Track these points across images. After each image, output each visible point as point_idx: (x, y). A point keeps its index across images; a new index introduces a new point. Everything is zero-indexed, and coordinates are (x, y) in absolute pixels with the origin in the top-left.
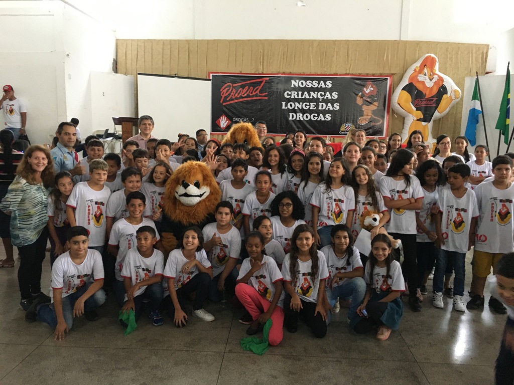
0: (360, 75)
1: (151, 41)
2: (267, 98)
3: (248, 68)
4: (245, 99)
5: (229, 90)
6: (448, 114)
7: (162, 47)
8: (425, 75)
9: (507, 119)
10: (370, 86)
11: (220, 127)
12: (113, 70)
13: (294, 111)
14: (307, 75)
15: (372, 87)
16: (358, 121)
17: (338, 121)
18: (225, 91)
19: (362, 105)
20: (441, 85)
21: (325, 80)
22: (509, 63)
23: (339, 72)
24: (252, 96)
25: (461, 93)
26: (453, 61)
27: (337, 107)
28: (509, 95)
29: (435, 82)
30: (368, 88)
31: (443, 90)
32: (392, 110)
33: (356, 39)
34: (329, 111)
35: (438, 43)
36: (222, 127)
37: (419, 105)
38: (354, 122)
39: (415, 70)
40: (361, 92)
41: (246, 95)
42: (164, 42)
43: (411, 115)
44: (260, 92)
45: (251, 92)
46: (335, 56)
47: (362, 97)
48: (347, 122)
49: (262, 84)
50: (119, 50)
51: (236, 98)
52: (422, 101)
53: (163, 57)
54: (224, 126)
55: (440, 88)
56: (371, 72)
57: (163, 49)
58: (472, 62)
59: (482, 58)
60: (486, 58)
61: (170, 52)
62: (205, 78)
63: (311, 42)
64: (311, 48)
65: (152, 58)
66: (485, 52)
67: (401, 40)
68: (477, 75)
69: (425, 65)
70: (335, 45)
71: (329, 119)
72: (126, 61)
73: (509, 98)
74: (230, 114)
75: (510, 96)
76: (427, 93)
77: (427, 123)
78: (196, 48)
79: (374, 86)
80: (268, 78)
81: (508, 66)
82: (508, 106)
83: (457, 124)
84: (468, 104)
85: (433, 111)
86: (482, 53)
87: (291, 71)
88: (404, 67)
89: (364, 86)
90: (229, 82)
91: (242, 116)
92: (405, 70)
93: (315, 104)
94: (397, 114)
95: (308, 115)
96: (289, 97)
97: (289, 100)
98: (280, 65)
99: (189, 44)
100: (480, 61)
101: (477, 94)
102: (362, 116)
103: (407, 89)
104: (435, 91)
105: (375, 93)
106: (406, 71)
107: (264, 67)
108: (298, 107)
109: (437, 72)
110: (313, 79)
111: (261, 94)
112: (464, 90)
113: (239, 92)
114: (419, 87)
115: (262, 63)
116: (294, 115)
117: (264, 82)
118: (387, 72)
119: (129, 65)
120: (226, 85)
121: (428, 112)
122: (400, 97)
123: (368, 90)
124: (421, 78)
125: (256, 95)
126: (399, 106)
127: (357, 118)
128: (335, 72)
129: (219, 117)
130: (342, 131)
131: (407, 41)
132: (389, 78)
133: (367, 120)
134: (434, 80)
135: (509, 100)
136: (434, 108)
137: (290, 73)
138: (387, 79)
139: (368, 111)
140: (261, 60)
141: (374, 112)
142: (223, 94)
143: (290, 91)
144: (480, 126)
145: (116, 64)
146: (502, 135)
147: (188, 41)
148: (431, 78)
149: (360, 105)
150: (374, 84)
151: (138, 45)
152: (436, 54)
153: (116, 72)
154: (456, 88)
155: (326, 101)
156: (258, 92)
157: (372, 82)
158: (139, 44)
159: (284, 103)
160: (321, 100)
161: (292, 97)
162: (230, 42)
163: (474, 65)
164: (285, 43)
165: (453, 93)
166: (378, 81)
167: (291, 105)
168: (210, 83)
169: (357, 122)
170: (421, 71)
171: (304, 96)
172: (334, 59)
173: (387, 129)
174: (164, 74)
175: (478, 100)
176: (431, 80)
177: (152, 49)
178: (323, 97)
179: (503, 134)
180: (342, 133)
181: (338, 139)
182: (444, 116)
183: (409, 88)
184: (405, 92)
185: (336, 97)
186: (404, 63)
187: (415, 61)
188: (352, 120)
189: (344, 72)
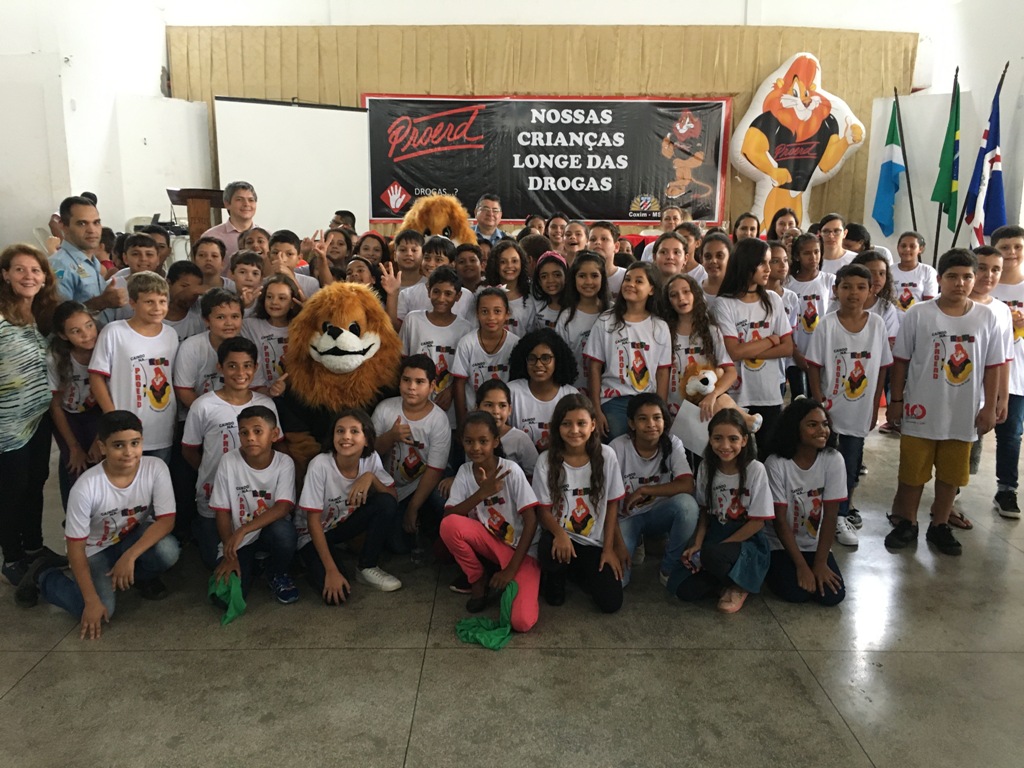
0: (667, 97)
1: (241, 29)
2: (482, 146)
3: (443, 85)
4: (439, 149)
5: (404, 130)
6: (839, 173)
7: (262, 41)
8: (796, 96)
9: (954, 182)
10: (688, 120)
11: (388, 207)
12: (163, 91)
13: (538, 172)
14: (562, 97)
15: (692, 121)
16: (665, 191)
17: (626, 193)
18: (396, 133)
19: (673, 157)
20: (826, 116)
21: (598, 107)
22: (957, 70)
23: (627, 91)
24: (452, 144)
25: (864, 131)
26: (850, 65)
27: (623, 162)
28: (957, 132)
29: (815, 109)
30: (684, 124)
31: (829, 126)
32: (732, 166)
33: (659, 24)
34: (607, 172)
35: (821, 30)
36: (393, 207)
37: (784, 156)
38: (658, 193)
39: (776, 86)
40: (670, 131)
41: (440, 139)
42: (266, 31)
43: (768, 177)
44: (469, 134)
45: (449, 134)
46: (618, 59)
47: (672, 143)
48: (644, 192)
49: (473, 118)
50: (173, 49)
51: (421, 148)
52: (790, 148)
53: (265, 63)
54: (398, 206)
55: (823, 122)
56: (689, 90)
57: (265, 47)
58: (886, 68)
59: (906, 59)
60: (913, 61)
61: (281, 52)
62: (355, 106)
63: (568, 31)
64: (568, 42)
65: (243, 65)
66: (911, 47)
67: (748, 24)
68: (896, 96)
69: (795, 76)
70: (617, 35)
71: (609, 187)
72: (188, 72)
73: (957, 138)
74: (409, 180)
75: (959, 135)
76: (800, 132)
77: (798, 193)
78: (335, 44)
79: (696, 120)
80: (484, 106)
81: (956, 76)
82: (956, 157)
83: (857, 192)
84: (880, 153)
85: (811, 167)
86: (904, 51)
87: (530, 90)
88: (753, 80)
89: (676, 119)
90: (403, 115)
91: (433, 184)
92: (755, 86)
93: (579, 156)
94: (741, 176)
95: (566, 180)
96: (528, 143)
97: (527, 150)
98: (507, 78)
99: (319, 35)
100: (902, 66)
101: (895, 133)
102: (674, 180)
103: (760, 124)
104: (815, 128)
105: (698, 132)
106: (757, 88)
107: (476, 83)
108: (545, 164)
109: (819, 89)
110: (573, 107)
111: (470, 139)
112: (870, 125)
113: (425, 133)
114: (784, 119)
115: (470, 75)
116: (539, 179)
117: (476, 112)
118: (721, 90)
119: (194, 81)
120: (399, 120)
122: (747, 141)
123: (684, 127)
124: (787, 101)
125: (461, 141)
126: (745, 159)
127: (664, 184)
128: (617, 92)
129: (387, 187)
130: (634, 212)
131: (759, 27)
132: (724, 102)
133: (684, 188)
134: (813, 106)
135: (957, 143)
136: (813, 162)
137: (529, 93)
138: (720, 105)
139: (685, 170)
140: (469, 68)
141: (695, 172)
142: (393, 140)
143: (530, 131)
144: (902, 196)
145: (169, 79)
146: (943, 213)
147: (317, 29)
148: (807, 102)
149: (669, 157)
150: (696, 116)
151: (212, 38)
152: (815, 53)
153: (169, 95)
154: (855, 121)
155: (602, 151)
156: (464, 134)
157: (692, 110)
158: (215, 34)
159: (517, 157)
160: (591, 149)
161: (534, 144)
162: (403, 29)
163: (890, 75)
164: (516, 32)
165: (849, 131)
166: (703, 108)
167: (532, 161)
168: (365, 116)
169: (662, 193)
170: (786, 88)
171: (557, 141)
172: (616, 64)
173: (723, 204)
174: (269, 98)
175: (898, 145)
176: (807, 105)
177: (242, 47)
178: (595, 143)
179: (946, 211)
180: (635, 215)
181: (627, 227)
182: (833, 178)
183: (765, 123)
184: (756, 131)
185: (621, 142)
186: (754, 73)
187: (775, 68)
188: (653, 190)
189: (636, 92)
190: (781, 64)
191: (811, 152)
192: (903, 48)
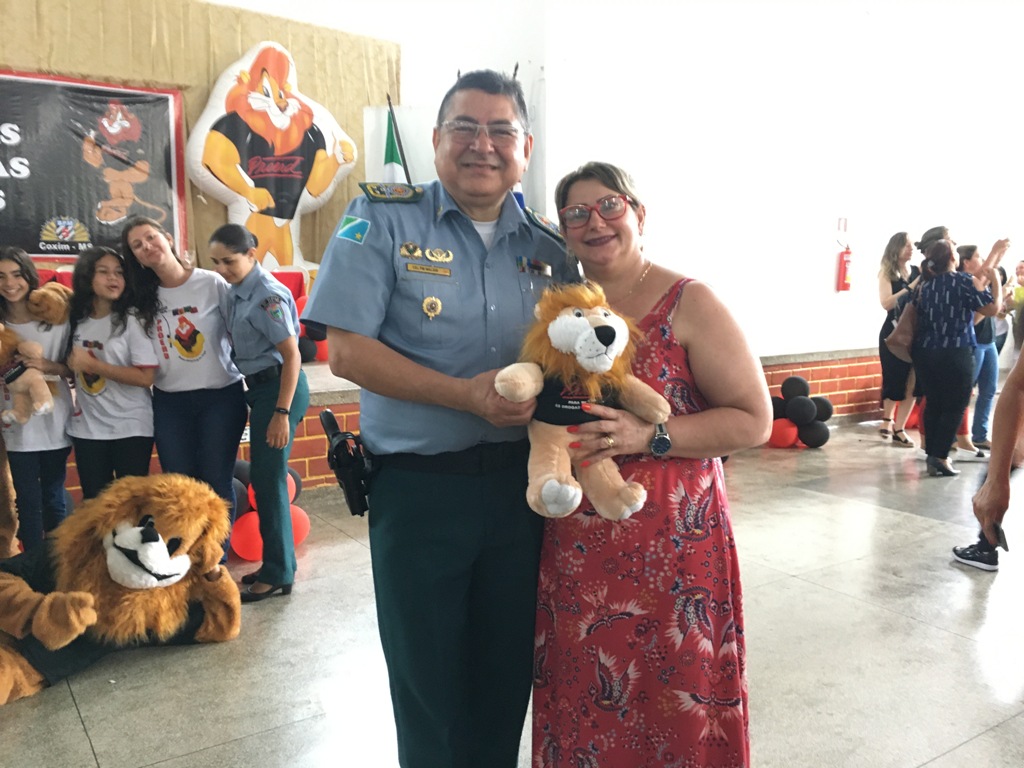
0: (84, 79)
8: (267, 95)
10: (120, 115)
15: (125, 117)
16: (96, 213)
17: (31, 214)
19: (103, 166)
20: (308, 126)
25: (356, 150)
26: (329, 71)
27: (21, 168)
29: (294, 116)
30: (114, 121)
31: (313, 141)
32: (193, 186)
35: (288, 22)
37: (261, 173)
38: (84, 216)
39: (240, 80)
40: (94, 129)
43: (242, 199)
47: (98, 145)
48: (61, 213)
52: (267, 163)
56: (119, 74)
58: (370, 80)
59: (390, 72)
60: (398, 74)
66: (394, 59)
68: (390, 103)
69: (264, 70)
76: (278, 144)
77: (284, 221)
79: (132, 116)
86: (387, 62)
88: (208, 72)
89: (102, 113)
92: (212, 80)
94: (205, 195)
100: (386, 79)
101: (394, 150)
102: (107, 197)
103: (224, 127)
104: (296, 140)
105: (136, 137)
106: (215, 82)
109: (295, 91)
112: (362, 142)
114: (255, 124)
118: (164, 78)
121: (285, 193)
123: (117, 123)
124: (256, 101)
126: (209, 173)
127: (92, 205)
130: (47, 242)
133: (124, 210)
134: (290, 111)
136: (298, 184)
138: (166, 100)
139: (123, 185)
141: (139, 189)
148: (282, 105)
149: (97, 166)
150: (131, 111)
152: (286, 47)
157: (126, 103)
163: (375, 87)
166: (143, 101)
169: (91, 216)
173: (184, 235)
175: (399, 164)
176: (283, 110)
180: (49, 247)
183: (231, 125)
184: (219, 137)
185: (16, 139)
187: (236, 57)
188: (76, 212)
189: (33, 66)
190: (243, 54)
191: (296, 170)
192: (386, 59)
